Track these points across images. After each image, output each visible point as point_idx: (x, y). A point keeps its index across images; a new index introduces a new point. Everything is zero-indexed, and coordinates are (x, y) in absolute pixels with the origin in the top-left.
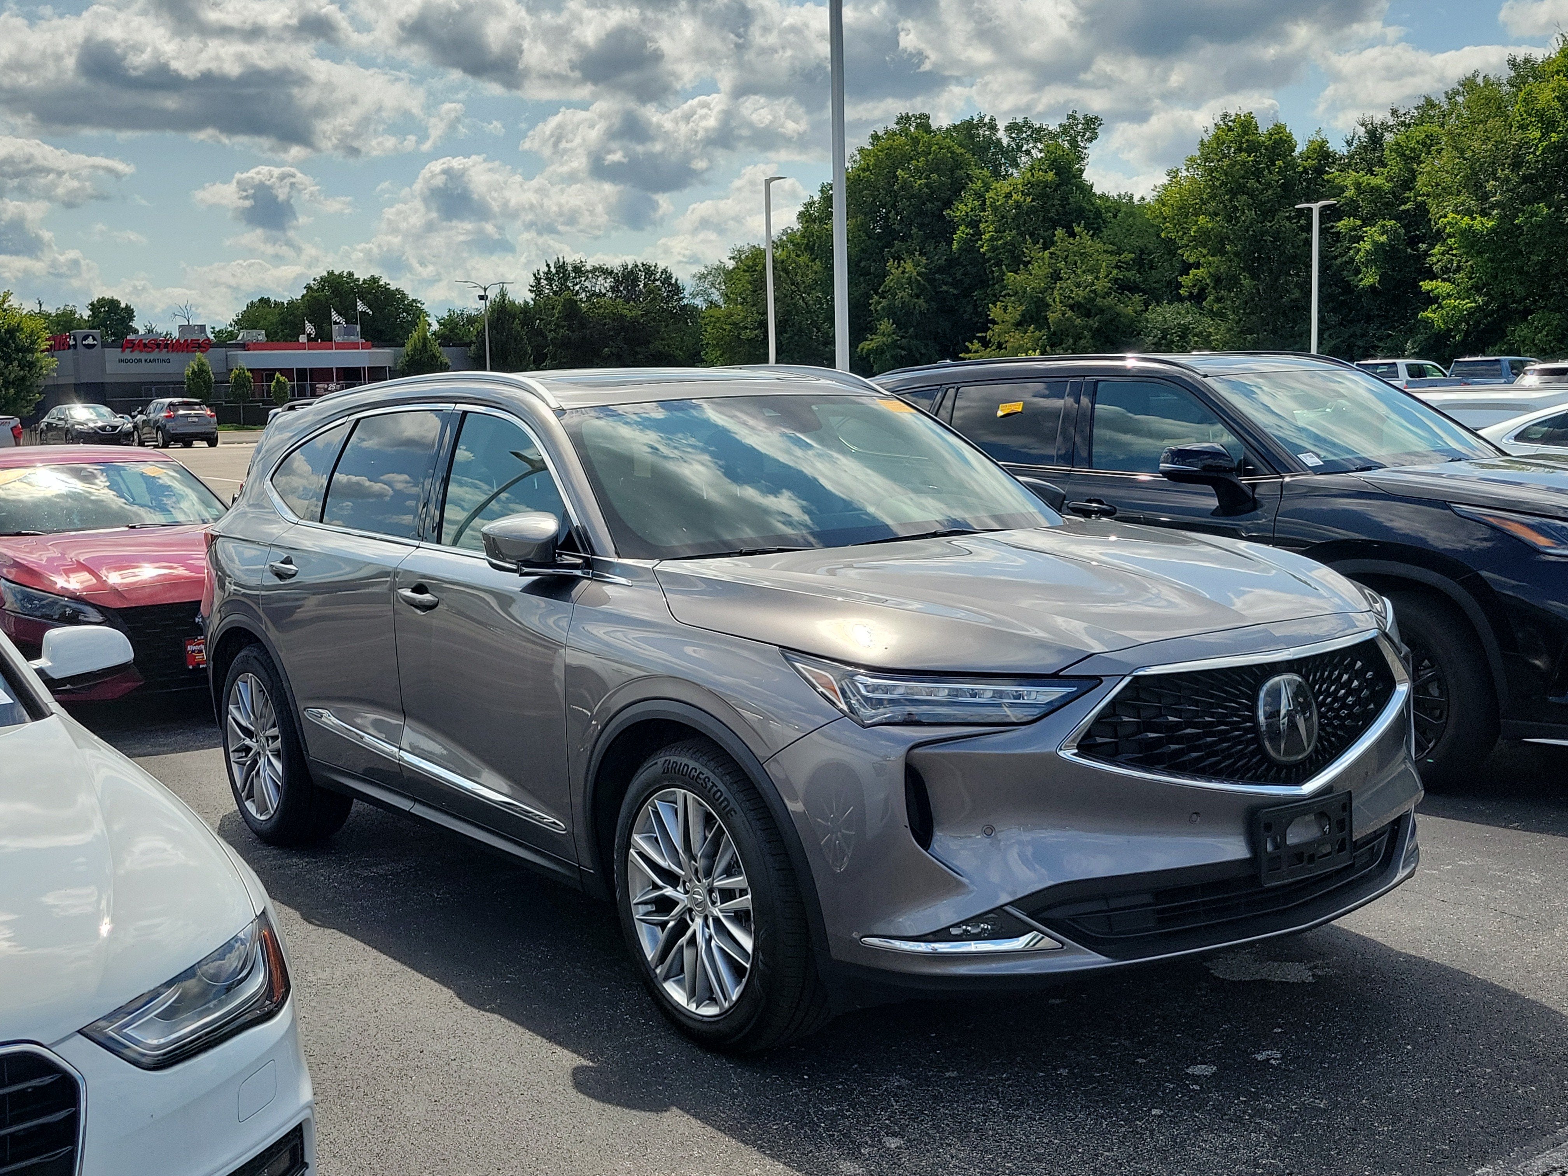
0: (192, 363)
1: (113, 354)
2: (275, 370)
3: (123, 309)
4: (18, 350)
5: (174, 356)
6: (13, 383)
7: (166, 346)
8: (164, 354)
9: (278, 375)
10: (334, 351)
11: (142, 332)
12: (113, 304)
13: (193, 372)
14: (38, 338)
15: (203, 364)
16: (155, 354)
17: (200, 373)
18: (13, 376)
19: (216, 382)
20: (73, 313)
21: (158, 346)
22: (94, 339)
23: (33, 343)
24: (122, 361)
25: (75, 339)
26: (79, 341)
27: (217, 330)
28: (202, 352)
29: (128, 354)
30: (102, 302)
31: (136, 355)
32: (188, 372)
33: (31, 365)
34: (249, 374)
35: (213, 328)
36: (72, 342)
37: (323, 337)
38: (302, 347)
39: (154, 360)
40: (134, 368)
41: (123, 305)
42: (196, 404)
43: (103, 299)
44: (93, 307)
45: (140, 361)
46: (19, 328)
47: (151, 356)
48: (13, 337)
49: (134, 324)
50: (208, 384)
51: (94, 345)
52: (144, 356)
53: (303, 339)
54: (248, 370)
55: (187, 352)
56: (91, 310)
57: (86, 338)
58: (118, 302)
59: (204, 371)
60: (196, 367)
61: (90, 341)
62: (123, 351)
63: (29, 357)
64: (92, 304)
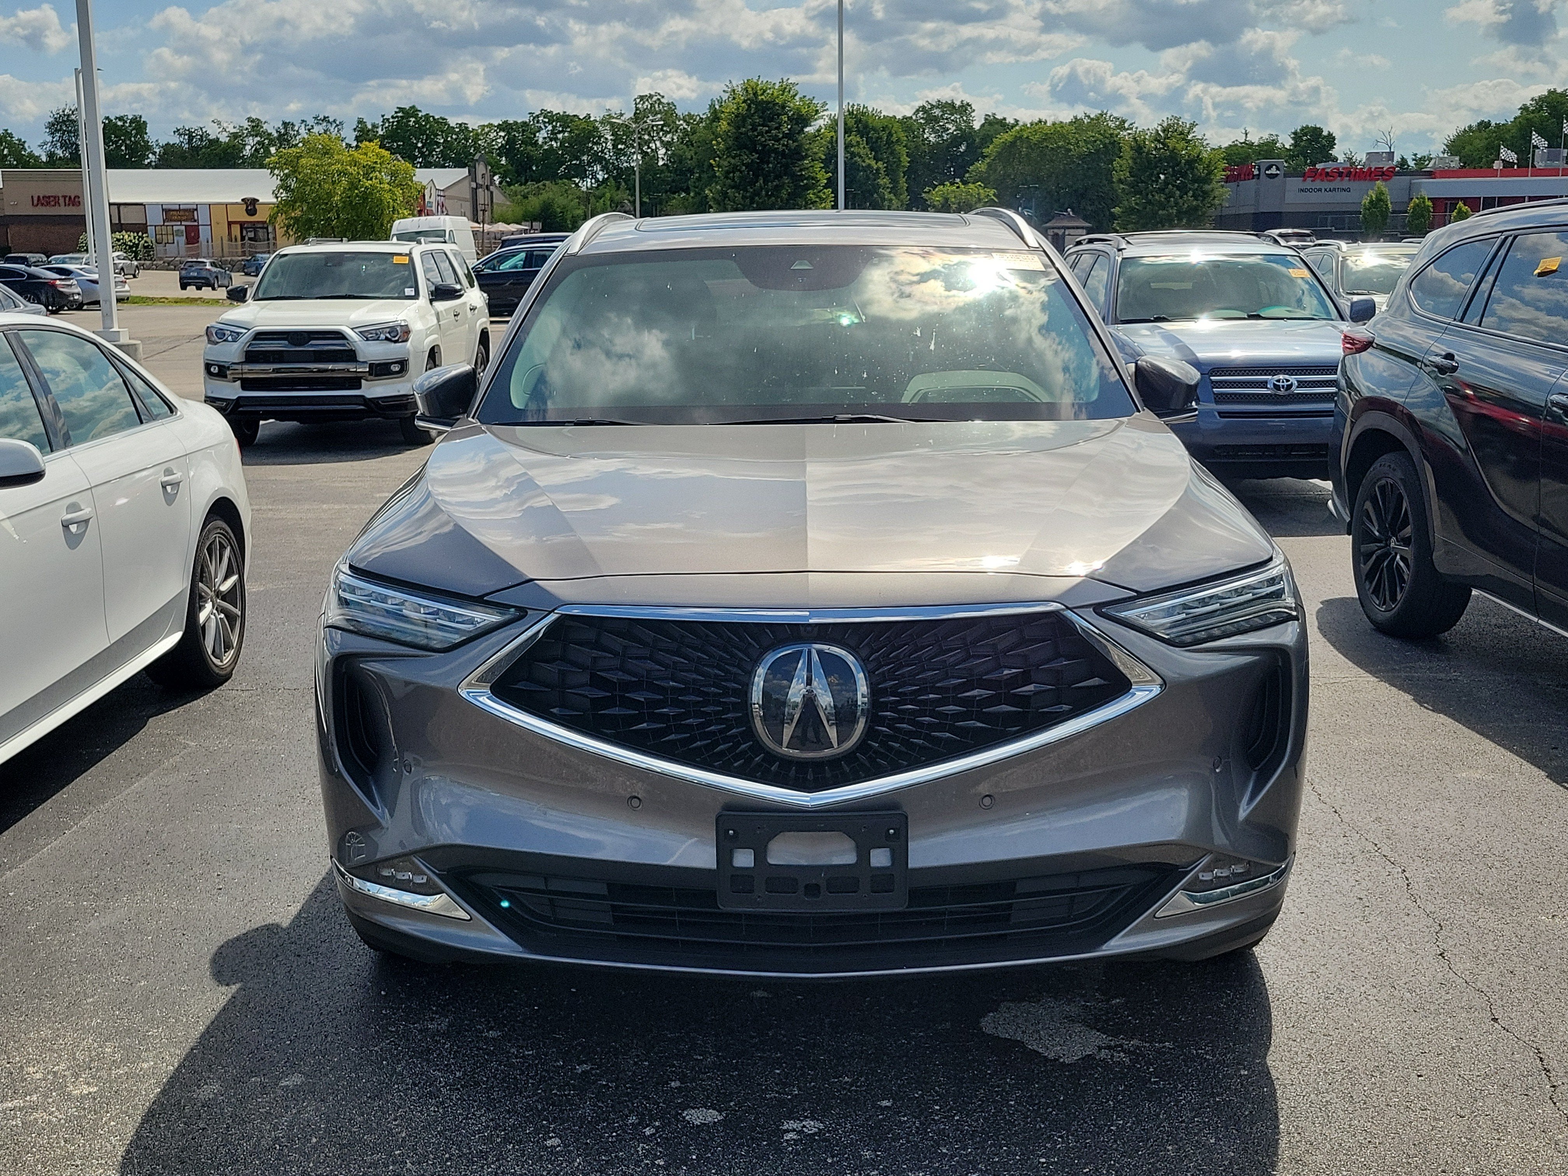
0: (1370, 192)
1: (1295, 183)
2: (1458, 199)
3: (1325, 137)
4: (1194, 181)
5: (1354, 185)
6: (1185, 213)
7: (1349, 174)
8: (1346, 183)
9: (1461, 204)
10: (1529, 178)
11: (1341, 159)
12: (1316, 132)
13: (1371, 202)
14: (1216, 168)
15: (1382, 193)
16: (1337, 183)
17: (1378, 202)
18: (1186, 205)
19: (1394, 212)
20: (1274, 142)
21: (1340, 174)
22: (1278, 169)
23: (1210, 173)
24: (1302, 190)
25: (1259, 170)
26: (1263, 170)
27: (1419, 156)
28: (1384, 180)
29: (1309, 184)
30: (1305, 130)
31: (1318, 184)
32: (1366, 201)
33: (1206, 194)
34: (1430, 204)
35: (1415, 155)
36: (1256, 172)
37: (1525, 164)
38: (1494, 174)
39: (1334, 189)
40: (1314, 197)
41: (1325, 133)
42: (1308, 235)
43: (1307, 127)
44: (1297, 136)
45: (1320, 190)
46: (1198, 159)
47: (1332, 185)
48: (1192, 168)
49: (1334, 152)
50: (1384, 214)
51: (1277, 175)
52: (1326, 185)
53: (1497, 165)
54: (1429, 199)
55: (1371, 180)
56: (1293, 139)
57: (1269, 168)
58: (1321, 130)
59: (1381, 200)
60: (1374, 196)
61: (1273, 171)
62: (1305, 180)
63: (1207, 187)
64: (1295, 133)
